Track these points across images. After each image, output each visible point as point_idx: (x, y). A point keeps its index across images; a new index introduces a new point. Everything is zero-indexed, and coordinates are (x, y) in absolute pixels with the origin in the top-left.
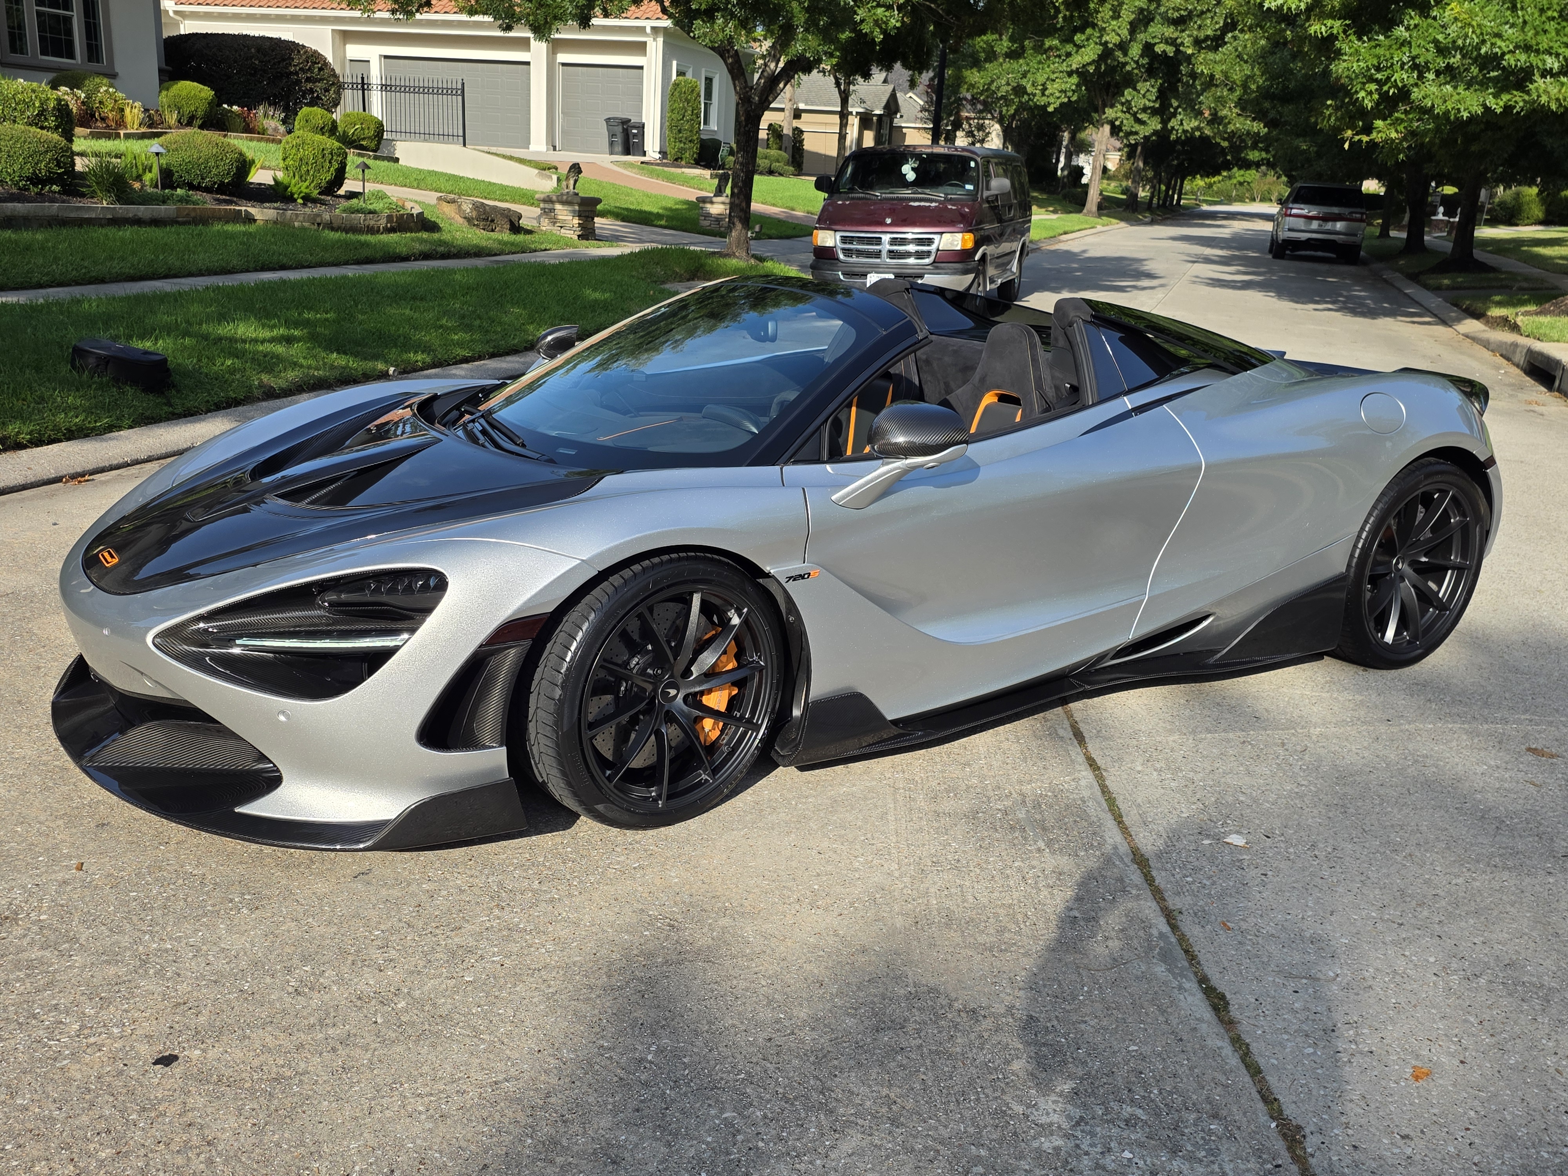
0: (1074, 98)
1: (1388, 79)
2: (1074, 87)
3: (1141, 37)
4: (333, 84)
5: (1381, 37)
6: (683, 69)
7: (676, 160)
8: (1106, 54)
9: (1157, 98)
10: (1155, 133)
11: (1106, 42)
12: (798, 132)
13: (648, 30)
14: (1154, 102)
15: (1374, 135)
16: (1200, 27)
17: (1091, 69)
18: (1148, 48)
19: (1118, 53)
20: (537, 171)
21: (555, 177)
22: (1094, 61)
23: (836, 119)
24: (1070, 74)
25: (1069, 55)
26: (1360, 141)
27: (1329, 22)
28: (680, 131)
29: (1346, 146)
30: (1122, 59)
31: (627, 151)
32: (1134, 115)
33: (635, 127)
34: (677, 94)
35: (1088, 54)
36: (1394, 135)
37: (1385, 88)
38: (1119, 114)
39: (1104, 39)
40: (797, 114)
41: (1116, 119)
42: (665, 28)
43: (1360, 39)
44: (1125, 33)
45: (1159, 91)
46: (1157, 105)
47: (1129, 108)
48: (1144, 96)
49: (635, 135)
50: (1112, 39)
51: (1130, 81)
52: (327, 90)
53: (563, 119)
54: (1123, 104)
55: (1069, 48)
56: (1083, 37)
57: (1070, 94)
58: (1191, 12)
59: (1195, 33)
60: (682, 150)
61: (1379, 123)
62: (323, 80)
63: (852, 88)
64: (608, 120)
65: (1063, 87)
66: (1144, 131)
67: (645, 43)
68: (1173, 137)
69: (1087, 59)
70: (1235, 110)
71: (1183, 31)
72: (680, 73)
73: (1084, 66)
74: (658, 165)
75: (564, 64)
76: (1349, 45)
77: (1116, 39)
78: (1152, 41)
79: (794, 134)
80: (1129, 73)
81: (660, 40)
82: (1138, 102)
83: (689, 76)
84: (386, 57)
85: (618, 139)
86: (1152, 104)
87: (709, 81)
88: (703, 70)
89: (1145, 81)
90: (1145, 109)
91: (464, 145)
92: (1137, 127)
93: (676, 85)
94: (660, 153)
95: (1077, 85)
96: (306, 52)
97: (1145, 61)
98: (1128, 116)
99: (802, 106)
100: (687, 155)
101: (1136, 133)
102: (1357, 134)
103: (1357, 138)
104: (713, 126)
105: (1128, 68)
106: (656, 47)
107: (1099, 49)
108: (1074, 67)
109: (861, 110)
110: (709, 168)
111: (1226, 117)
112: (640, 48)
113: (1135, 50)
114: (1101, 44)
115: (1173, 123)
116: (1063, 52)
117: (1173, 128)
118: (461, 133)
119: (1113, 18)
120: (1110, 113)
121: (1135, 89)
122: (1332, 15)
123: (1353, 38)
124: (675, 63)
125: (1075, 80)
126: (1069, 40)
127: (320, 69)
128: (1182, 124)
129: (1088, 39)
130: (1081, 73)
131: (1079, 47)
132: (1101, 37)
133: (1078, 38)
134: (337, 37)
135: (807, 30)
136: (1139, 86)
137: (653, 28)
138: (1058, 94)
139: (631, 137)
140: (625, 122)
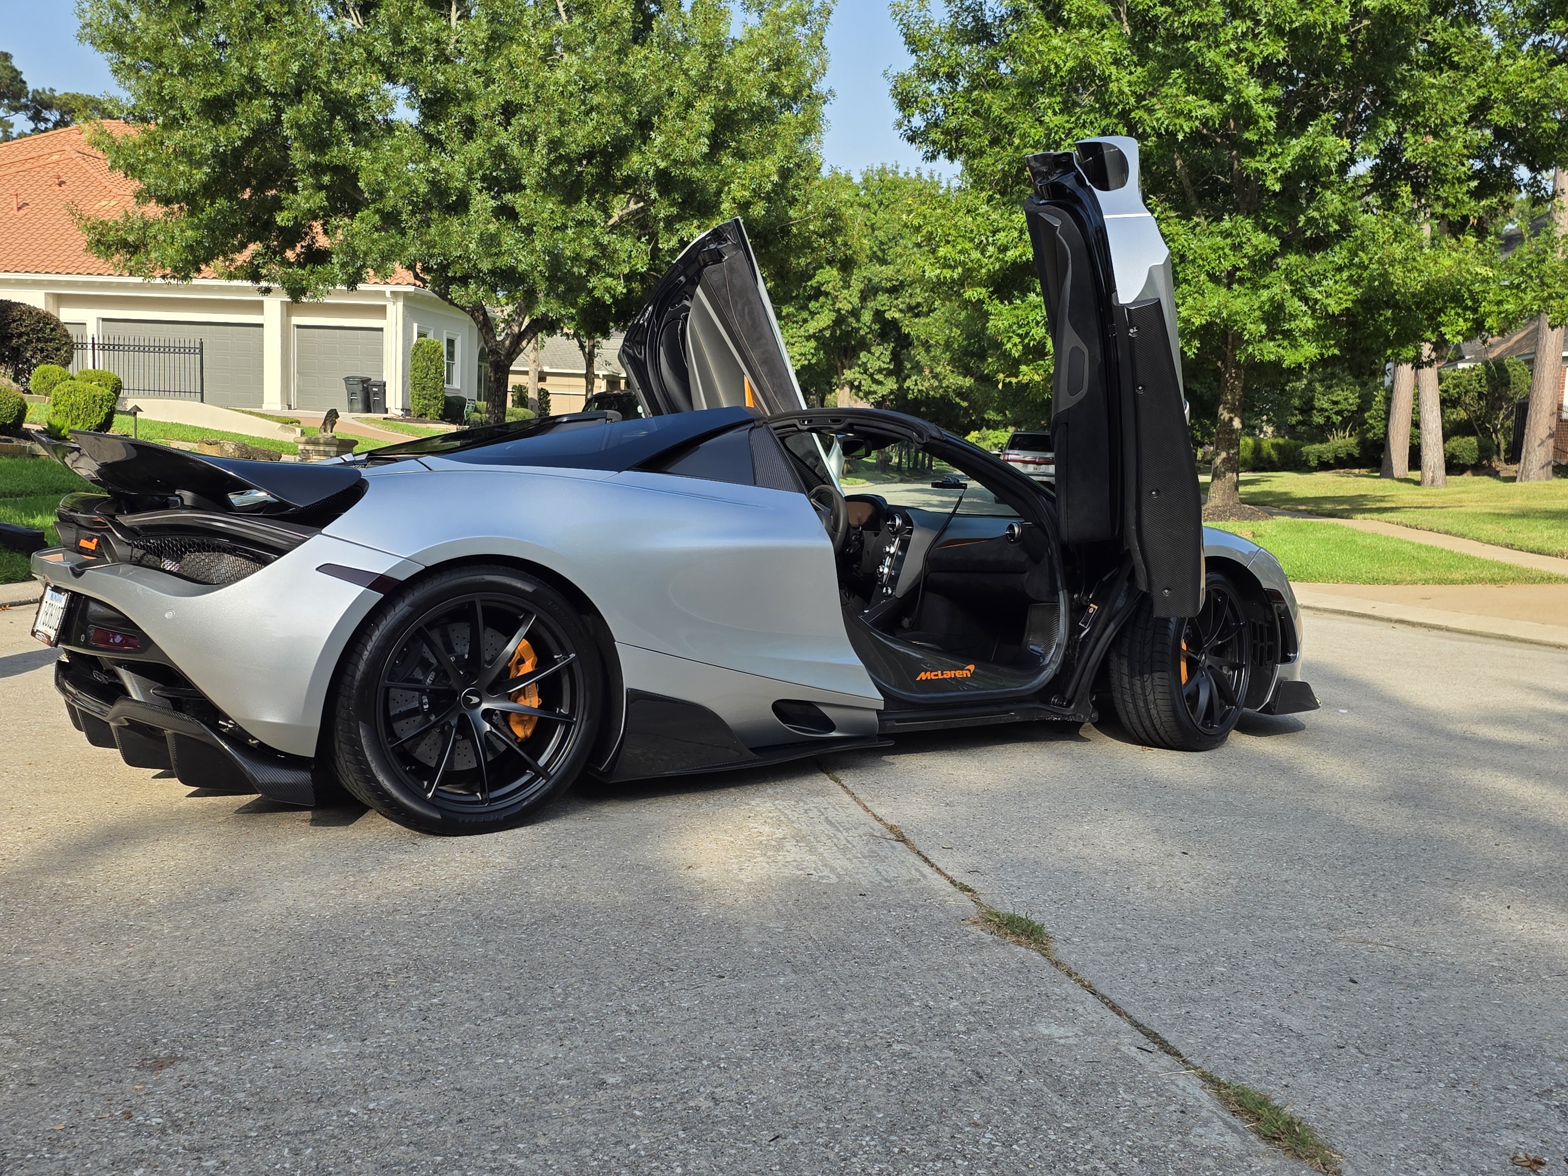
0: (813, 361)
1: (1027, 334)
2: (812, 351)
3: (871, 304)
4: (66, 344)
5: (1019, 302)
6: (424, 331)
7: (420, 416)
8: (840, 320)
9: (891, 360)
10: (892, 392)
11: (839, 309)
12: (544, 395)
13: (388, 295)
14: (888, 363)
15: (1020, 378)
16: (911, 295)
17: (827, 334)
18: (878, 315)
19: (851, 320)
20: (279, 425)
21: (298, 430)
22: (829, 326)
23: (583, 381)
24: (808, 338)
25: (805, 321)
26: (1010, 382)
27: (979, 290)
28: (424, 389)
29: (1000, 386)
30: (855, 325)
31: (368, 409)
32: (871, 376)
33: (375, 386)
34: (419, 354)
35: (824, 320)
36: (1037, 378)
37: (1026, 341)
38: (857, 375)
39: (837, 306)
40: (542, 377)
41: (855, 380)
42: (406, 293)
43: (1002, 302)
44: (856, 301)
45: (892, 353)
46: (892, 367)
47: (865, 372)
48: (878, 358)
49: (375, 393)
50: (845, 306)
51: (864, 345)
52: (58, 349)
53: (299, 379)
54: (860, 366)
55: (805, 315)
56: (817, 305)
57: (810, 357)
58: (902, 282)
59: (907, 300)
60: (426, 407)
61: (1023, 368)
62: (54, 339)
63: (596, 351)
64: (347, 379)
65: (803, 350)
66: (882, 391)
67: (385, 306)
68: (910, 396)
69: (822, 325)
70: (949, 368)
71: (897, 299)
72: (420, 335)
73: (820, 331)
74: (401, 421)
75: (299, 327)
76: (994, 307)
77: (849, 307)
78: (882, 309)
79: (539, 394)
80: (863, 338)
81: (400, 304)
82: (874, 364)
83: (431, 337)
84: (104, 320)
85: (359, 397)
86: (886, 366)
87: (451, 343)
88: (445, 332)
89: (879, 344)
90: (880, 371)
91: (202, 401)
92: (875, 387)
93: (419, 345)
94: (402, 410)
95: (815, 349)
96: (38, 313)
97: (876, 327)
98: (865, 377)
99: (546, 369)
100: (432, 411)
101: (875, 393)
102: (1008, 376)
103: (1008, 380)
104: (456, 384)
105: (862, 332)
106: (396, 310)
107: (833, 315)
108: (811, 332)
109: (606, 373)
110: (455, 423)
111: (940, 373)
112: (381, 311)
113: (867, 317)
114: (834, 311)
115: (908, 383)
116: (800, 318)
117: (909, 388)
118: (199, 390)
119: (843, 287)
120: (848, 374)
121: (869, 352)
122: (980, 284)
123: (997, 302)
124: (415, 325)
125: (813, 344)
126: (805, 307)
127: (52, 330)
128: (916, 384)
129: (822, 307)
130: (816, 336)
131: (813, 314)
132: (834, 304)
133: (813, 305)
134: (51, 300)
135: (547, 295)
136: (873, 349)
137: (392, 292)
138: (798, 357)
139: (371, 395)
140: (365, 381)
